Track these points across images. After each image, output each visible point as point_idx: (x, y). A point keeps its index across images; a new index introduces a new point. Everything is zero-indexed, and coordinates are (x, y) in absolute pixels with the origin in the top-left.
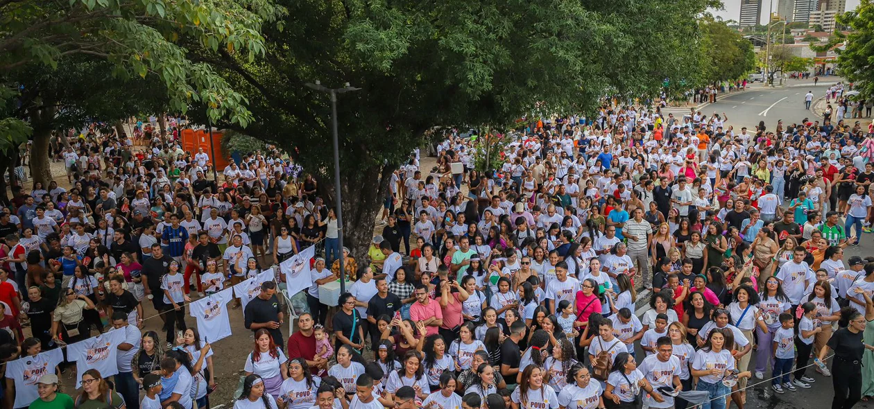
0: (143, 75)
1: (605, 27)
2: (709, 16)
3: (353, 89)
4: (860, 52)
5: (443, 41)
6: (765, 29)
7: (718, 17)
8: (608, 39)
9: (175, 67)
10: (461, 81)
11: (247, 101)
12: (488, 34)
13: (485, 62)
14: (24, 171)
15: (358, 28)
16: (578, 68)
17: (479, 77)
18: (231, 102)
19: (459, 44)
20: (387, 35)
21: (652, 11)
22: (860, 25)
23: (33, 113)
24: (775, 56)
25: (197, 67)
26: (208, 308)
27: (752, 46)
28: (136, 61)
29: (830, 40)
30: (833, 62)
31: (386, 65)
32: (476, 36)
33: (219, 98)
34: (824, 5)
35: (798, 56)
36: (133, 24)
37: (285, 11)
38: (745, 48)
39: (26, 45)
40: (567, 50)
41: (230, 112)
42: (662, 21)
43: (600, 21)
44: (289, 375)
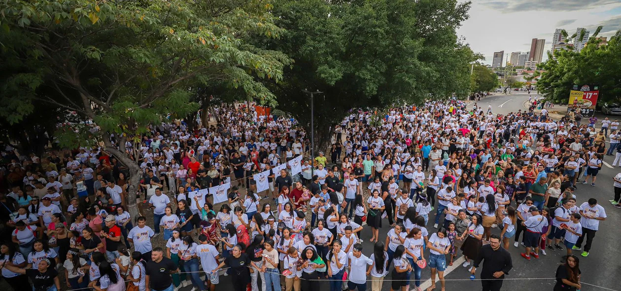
0: (236, 87)
1: (427, 69)
2: (478, 63)
3: (320, 92)
4: (547, 81)
5: (357, 74)
6: (504, 69)
7: (482, 63)
8: (428, 73)
9: (249, 84)
10: (364, 90)
11: (276, 97)
12: (376, 71)
13: (374, 82)
14: (199, 120)
15: (322, 68)
16: (414, 86)
17: (371, 88)
18: (269, 98)
19: (363, 75)
20: (334, 71)
21: (449, 62)
22: (547, 68)
23: (203, 99)
24: (508, 81)
25: (257, 84)
26: (261, 177)
27: (497, 76)
28: (234, 82)
29: (534, 74)
30: (534, 84)
31: (333, 83)
32: (371, 71)
33: (265, 96)
34: (532, 59)
35: (519, 81)
36: (234, 68)
37: (293, 61)
38: (494, 77)
39: (197, 76)
40: (410, 78)
41: (269, 101)
42: (453, 67)
43: (424, 67)
44: (285, 209)
